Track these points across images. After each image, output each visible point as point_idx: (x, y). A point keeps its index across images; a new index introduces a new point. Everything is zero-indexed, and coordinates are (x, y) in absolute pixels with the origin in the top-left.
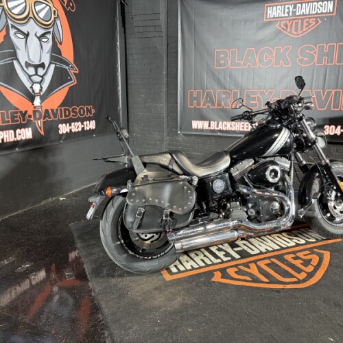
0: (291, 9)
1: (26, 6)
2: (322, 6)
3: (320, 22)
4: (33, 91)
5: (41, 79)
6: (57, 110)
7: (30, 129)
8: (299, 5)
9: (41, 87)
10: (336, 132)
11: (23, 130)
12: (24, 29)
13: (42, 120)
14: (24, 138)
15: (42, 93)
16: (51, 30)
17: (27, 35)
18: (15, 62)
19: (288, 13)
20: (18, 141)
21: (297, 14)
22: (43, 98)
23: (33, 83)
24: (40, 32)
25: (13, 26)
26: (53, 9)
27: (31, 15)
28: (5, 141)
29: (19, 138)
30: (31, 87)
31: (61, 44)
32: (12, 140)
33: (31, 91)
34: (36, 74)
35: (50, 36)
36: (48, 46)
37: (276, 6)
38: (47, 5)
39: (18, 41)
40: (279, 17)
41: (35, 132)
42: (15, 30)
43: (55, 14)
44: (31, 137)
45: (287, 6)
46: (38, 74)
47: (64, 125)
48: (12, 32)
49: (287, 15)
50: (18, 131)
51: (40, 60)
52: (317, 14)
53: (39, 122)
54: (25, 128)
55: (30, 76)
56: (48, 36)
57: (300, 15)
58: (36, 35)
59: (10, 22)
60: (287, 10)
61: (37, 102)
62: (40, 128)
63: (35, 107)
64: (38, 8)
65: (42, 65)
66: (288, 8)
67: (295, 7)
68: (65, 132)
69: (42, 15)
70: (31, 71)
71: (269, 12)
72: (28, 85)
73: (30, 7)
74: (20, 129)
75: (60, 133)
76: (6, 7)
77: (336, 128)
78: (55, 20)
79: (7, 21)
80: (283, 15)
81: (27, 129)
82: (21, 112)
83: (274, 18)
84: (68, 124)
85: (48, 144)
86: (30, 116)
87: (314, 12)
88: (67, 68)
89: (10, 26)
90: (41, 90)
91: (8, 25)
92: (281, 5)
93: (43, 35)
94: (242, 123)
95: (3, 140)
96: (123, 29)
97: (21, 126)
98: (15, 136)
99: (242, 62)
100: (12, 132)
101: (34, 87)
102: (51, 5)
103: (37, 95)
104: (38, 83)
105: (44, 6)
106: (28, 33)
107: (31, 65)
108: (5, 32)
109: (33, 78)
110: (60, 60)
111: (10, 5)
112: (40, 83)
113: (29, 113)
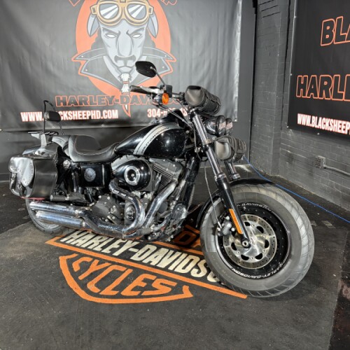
1: (118, 10)
4: (121, 80)
5: (130, 69)
7: (117, 111)
9: (130, 76)
11: (109, 111)
12: (115, 30)
13: (129, 104)
14: (110, 118)
15: (130, 82)
16: (145, 26)
17: (118, 35)
18: (105, 58)
20: (103, 120)
23: (122, 73)
24: (133, 29)
25: (104, 29)
27: (123, 17)
28: (92, 118)
29: (105, 117)
30: (120, 77)
31: (155, 37)
32: (98, 118)
33: (119, 80)
34: (126, 65)
35: (143, 33)
38: (142, 5)
39: (109, 41)
41: (122, 114)
42: (106, 32)
43: (150, 11)
44: (117, 117)
46: (128, 65)
47: (154, 110)
48: (103, 34)
50: (104, 111)
51: (130, 54)
53: (126, 106)
54: (111, 109)
56: (141, 32)
58: (127, 33)
59: (101, 26)
61: (125, 89)
62: (127, 111)
63: (122, 94)
64: (131, 10)
65: (133, 58)
68: (154, 116)
69: (134, 15)
70: (120, 63)
72: (116, 75)
73: (123, 10)
74: (107, 110)
75: (149, 116)
76: (98, 14)
78: (150, 17)
79: (99, 26)
81: (113, 111)
82: (108, 97)
84: (159, 110)
85: (136, 125)
86: (117, 101)
88: (162, 58)
89: (102, 29)
90: (129, 79)
91: (100, 29)
94: (340, 122)
95: (90, 117)
96: (254, 9)
97: (107, 108)
98: (102, 115)
99: (347, 34)
100: (99, 112)
101: (122, 76)
102: (146, 4)
103: (126, 83)
104: (127, 73)
105: (138, 6)
106: (120, 33)
107: (120, 59)
108: (96, 35)
109: (122, 69)
110: (154, 52)
111: (103, 12)
112: (129, 73)
113: (116, 98)
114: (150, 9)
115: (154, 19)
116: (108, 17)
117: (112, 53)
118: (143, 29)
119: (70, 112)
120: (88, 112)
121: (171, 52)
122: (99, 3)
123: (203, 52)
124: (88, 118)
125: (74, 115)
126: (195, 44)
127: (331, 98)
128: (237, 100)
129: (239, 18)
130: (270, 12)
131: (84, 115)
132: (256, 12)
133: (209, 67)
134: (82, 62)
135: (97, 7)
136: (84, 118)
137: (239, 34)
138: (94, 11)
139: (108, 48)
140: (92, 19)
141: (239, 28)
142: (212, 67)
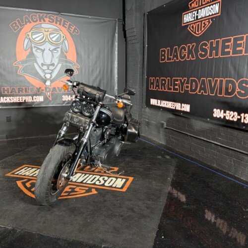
0: (196, 14)
1: (44, 36)
2: (212, 9)
3: (211, 22)
4: (46, 78)
5: (51, 71)
6: (62, 88)
7: (42, 97)
8: (200, 10)
9: (51, 75)
10: (221, 116)
11: (38, 97)
12: (42, 48)
13: (51, 92)
14: (38, 101)
15: (51, 79)
16: (61, 46)
17: (43, 51)
18: (35, 64)
19: (194, 17)
20: (34, 102)
21: (199, 18)
22: (52, 81)
23: (46, 73)
24: (52, 48)
25: (35, 47)
26: (62, 35)
27: (47, 40)
29: (35, 100)
30: (45, 76)
31: (67, 53)
32: (30, 101)
33: (44, 77)
34: (48, 69)
35: (59, 50)
36: (57, 54)
37: (188, 13)
38: (58, 34)
39: (38, 54)
40: (189, 22)
41: (46, 98)
42: (36, 49)
44: (43, 101)
45: (193, 12)
46: (50, 69)
47: (67, 96)
48: (34, 50)
49: (193, 19)
50: (34, 97)
51: (51, 62)
52: (210, 15)
53: (49, 93)
54: (39, 96)
55: (44, 70)
56: (58, 49)
57: (200, 19)
58: (49, 50)
59: (33, 45)
60: (193, 16)
61: (48, 83)
62: (49, 97)
63: (46, 86)
64: (51, 36)
65: (53, 65)
66: (194, 14)
67: (198, 13)
68: (67, 100)
69: (54, 39)
70: (45, 68)
71: (185, 19)
72: (42, 74)
73: (47, 36)
74: (36, 96)
75: (64, 100)
76: (31, 38)
77: (221, 111)
78: (63, 41)
79: (31, 45)
80: (191, 20)
82: (37, 88)
83: (187, 22)
84: (70, 96)
86: (43, 90)
87: (208, 15)
89: (33, 47)
90: (51, 77)
92: (190, 12)
93: (55, 49)
94: (171, 103)
95: (25, 101)
96: (124, 39)
97: (36, 95)
98: (33, 99)
99: (172, 57)
100: (31, 97)
101: (46, 75)
102: (61, 33)
103: (48, 79)
104: (49, 73)
105: (56, 34)
106: (44, 49)
107: (45, 65)
108: (29, 50)
109: (46, 71)
110: (66, 62)
111: (34, 37)
112: (51, 73)
113: (42, 88)
114: (63, 37)
115: (66, 42)
116: (37, 39)
117: (40, 61)
118: (59, 47)
119: (12, 97)
120: (24, 97)
121: (77, 62)
122: (32, 31)
123: (96, 63)
124: (23, 101)
125: (14, 99)
126: (91, 57)
127: (167, 90)
128: (117, 91)
129: (116, 44)
130: (134, 42)
131: (21, 99)
132: (126, 41)
133: (100, 71)
134: (20, 66)
135: (30, 34)
136: (21, 101)
137: (116, 53)
138: (28, 36)
139: (37, 58)
140: (26, 41)
141: (117, 49)
142: (102, 72)
